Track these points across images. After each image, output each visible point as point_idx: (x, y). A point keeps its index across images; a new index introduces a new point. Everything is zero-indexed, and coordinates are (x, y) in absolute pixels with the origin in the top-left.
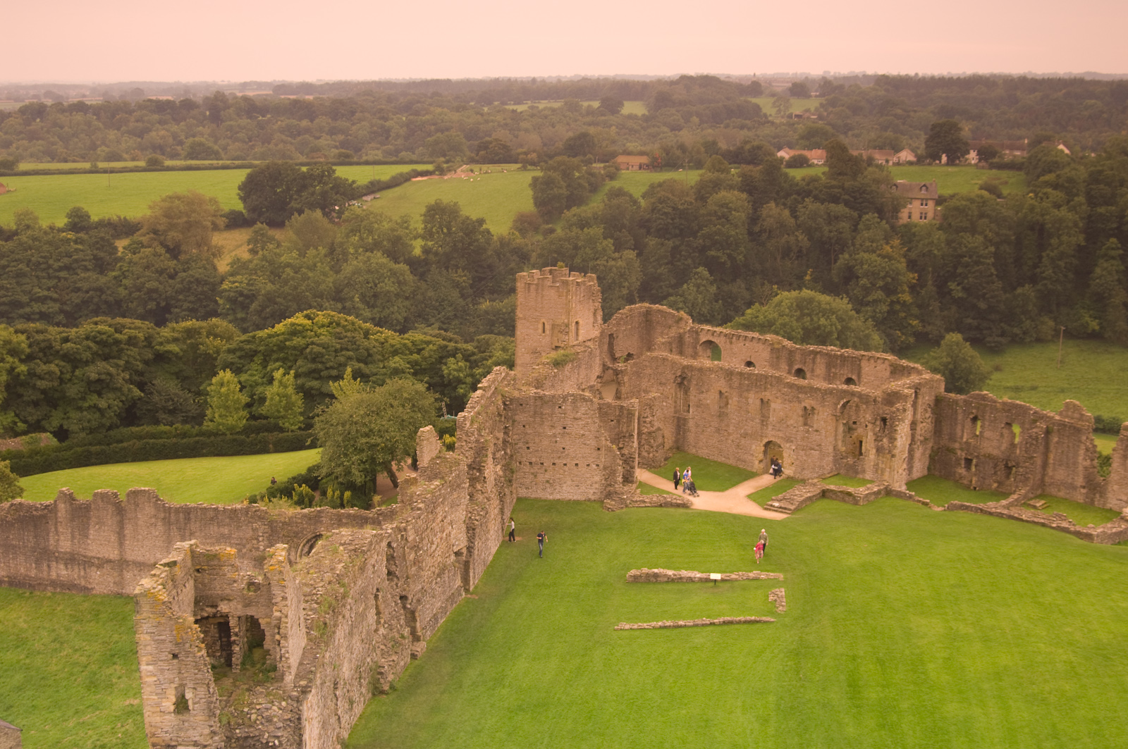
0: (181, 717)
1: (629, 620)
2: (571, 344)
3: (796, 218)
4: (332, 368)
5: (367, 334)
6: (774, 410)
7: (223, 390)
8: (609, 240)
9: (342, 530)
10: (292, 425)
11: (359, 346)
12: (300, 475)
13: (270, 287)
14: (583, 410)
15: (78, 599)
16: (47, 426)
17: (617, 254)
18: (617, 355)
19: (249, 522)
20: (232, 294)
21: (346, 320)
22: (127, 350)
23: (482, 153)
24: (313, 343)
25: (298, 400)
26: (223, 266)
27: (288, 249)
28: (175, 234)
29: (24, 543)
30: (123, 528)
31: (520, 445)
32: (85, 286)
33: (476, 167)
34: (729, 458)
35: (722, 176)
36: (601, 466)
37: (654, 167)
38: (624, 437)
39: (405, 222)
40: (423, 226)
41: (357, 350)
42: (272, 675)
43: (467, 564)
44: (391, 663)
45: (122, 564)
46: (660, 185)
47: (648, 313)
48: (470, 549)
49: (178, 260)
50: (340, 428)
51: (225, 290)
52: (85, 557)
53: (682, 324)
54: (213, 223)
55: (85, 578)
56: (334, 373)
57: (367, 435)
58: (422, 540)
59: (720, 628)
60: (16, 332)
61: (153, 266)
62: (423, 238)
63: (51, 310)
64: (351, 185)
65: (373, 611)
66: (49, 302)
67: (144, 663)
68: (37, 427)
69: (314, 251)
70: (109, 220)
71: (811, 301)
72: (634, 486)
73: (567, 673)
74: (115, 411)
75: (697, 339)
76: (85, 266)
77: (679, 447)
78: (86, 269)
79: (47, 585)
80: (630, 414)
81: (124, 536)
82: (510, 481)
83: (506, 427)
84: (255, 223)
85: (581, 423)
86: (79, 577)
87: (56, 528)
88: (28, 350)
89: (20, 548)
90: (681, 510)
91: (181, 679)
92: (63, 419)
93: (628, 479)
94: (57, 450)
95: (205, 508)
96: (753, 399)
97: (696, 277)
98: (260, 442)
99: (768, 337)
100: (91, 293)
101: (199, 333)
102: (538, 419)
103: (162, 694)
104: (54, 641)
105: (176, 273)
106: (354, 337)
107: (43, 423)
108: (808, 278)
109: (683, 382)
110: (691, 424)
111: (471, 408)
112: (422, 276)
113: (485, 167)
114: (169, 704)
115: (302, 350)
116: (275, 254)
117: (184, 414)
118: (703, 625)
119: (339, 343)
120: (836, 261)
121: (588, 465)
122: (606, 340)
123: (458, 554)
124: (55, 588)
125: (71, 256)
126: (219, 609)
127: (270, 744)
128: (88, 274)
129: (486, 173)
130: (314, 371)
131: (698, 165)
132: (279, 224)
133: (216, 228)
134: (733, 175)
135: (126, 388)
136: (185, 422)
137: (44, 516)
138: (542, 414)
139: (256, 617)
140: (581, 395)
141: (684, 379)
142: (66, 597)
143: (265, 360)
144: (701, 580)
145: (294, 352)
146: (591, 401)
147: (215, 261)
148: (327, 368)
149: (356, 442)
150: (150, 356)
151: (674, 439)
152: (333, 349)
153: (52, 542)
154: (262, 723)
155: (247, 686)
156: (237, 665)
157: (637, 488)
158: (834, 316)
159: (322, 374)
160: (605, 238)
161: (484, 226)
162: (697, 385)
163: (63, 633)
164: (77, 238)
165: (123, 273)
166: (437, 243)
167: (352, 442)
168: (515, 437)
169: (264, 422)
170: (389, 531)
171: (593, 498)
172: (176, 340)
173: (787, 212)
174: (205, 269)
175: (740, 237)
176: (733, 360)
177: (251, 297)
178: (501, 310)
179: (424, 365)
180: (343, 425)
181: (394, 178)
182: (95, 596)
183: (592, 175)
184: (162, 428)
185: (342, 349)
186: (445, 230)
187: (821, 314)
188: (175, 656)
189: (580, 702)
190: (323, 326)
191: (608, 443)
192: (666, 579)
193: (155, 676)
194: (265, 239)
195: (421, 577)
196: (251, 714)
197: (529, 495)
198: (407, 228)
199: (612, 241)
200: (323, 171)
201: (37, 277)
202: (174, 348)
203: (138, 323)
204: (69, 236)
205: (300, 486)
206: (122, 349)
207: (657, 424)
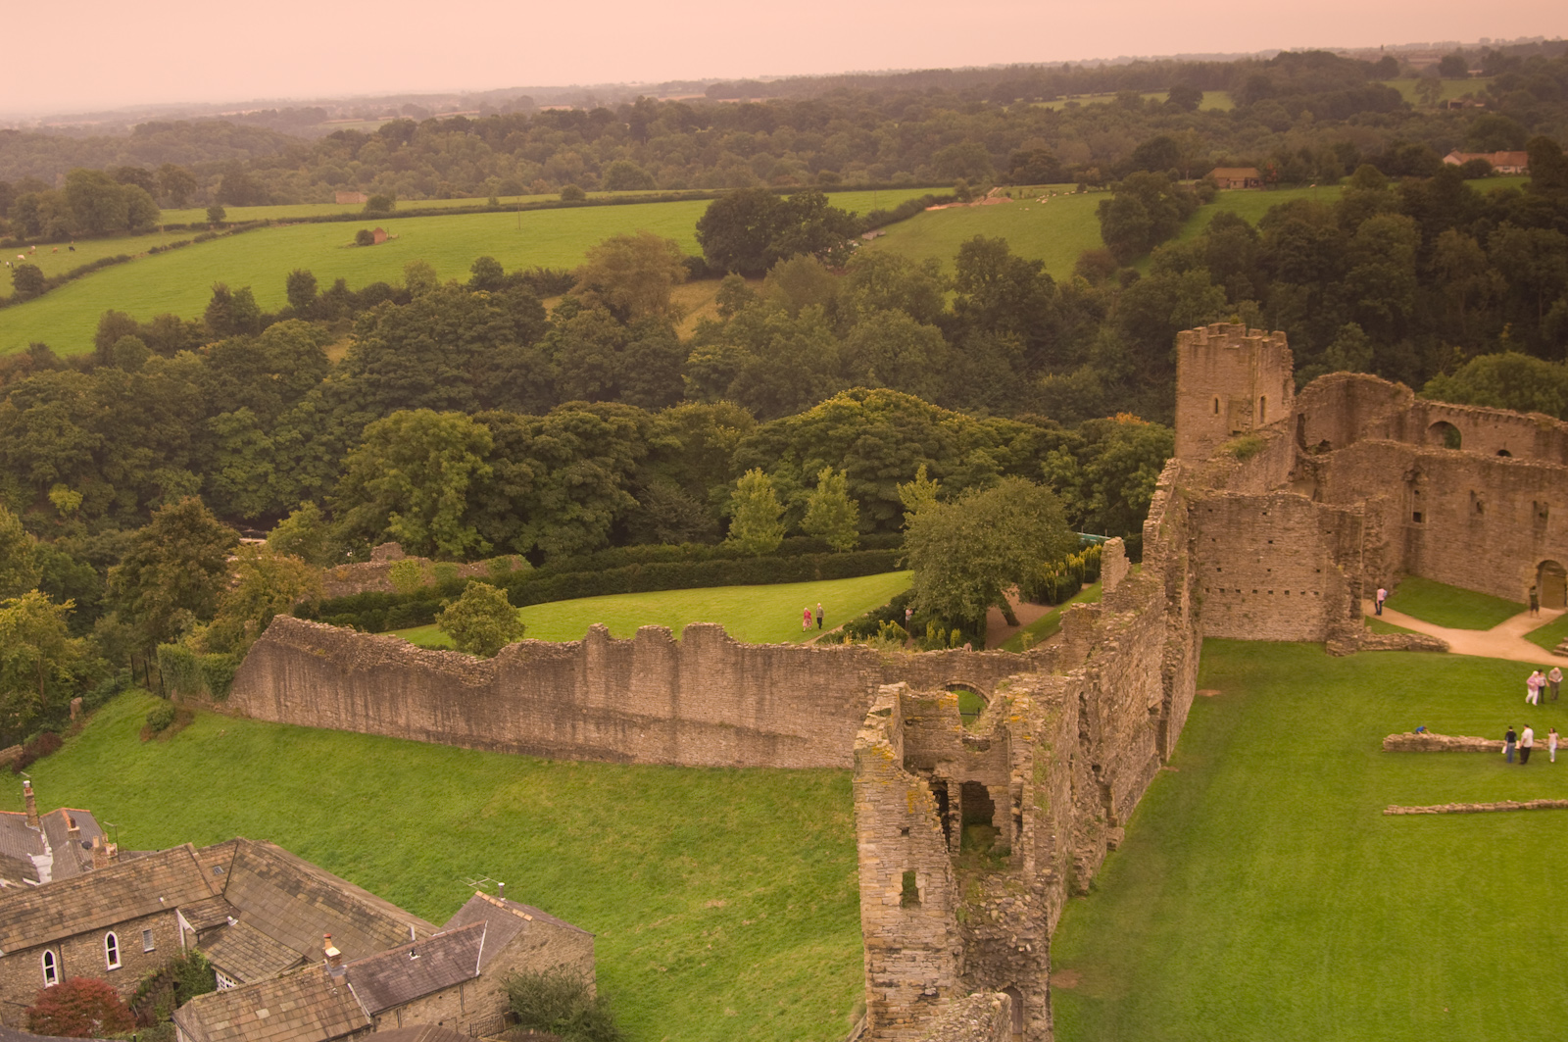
0: (907, 911)
1: (1399, 802)
2: (1255, 428)
3: (1486, 249)
4: (893, 465)
5: (934, 417)
6: (1554, 517)
7: (753, 496)
8: (1220, 286)
9: (1023, 675)
10: (844, 542)
11: (928, 435)
12: (883, 608)
13: (754, 359)
14: (1297, 516)
15: (616, 769)
16: (517, 546)
17: (1230, 306)
18: (1308, 444)
19: (855, 668)
20: (703, 370)
21: (907, 401)
22: (616, 443)
23: (1019, 169)
24: (865, 432)
25: (851, 509)
26: (685, 331)
27: (774, 307)
28: (623, 290)
29: (540, 696)
30: (678, 676)
31: (1209, 565)
32: (506, 362)
33: (1015, 190)
34: (1484, 585)
35: (1377, 193)
36: (1322, 594)
37: (1266, 183)
38: (1346, 554)
39: (932, 267)
40: (957, 272)
41: (925, 441)
42: (1006, 860)
43: (1162, 727)
44: (1088, 855)
45: (675, 724)
46: (1287, 208)
47: (1350, 384)
48: (1166, 704)
49: (627, 325)
50: (946, 545)
51: (693, 365)
52: (624, 714)
53: (1400, 399)
54: (673, 275)
55: (624, 742)
56: (896, 472)
57: (980, 554)
58: (1117, 690)
59: (1533, 815)
60: (476, 421)
61: (594, 333)
62: (957, 288)
63: (462, 395)
64: (849, 219)
65: (1068, 784)
66: (459, 384)
67: (864, 840)
68: (504, 547)
69: (810, 310)
70: (527, 273)
71: (1520, 368)
72: (1362, 622)
73: (1332, 871)
74: (605, 526)
75: (1425, 421)
76: (504, 335)
77: (1409, 569)
78: (506, 340)
79: (571, 752)
80: (1355, 523)
81: (679, 687)
82: (1197, 615)
83: (1191, 541)
84: (726, 273)
85: (1293, 535)
86: (616, 743)
87: (585, 677)
88: (492, 446)
89: (534, 703)
90: (1436, 656)
91: (910, 862)
92: (538, 536)
93: (1355, 614)
94: (532, 577)
95: (793, 650)
96: (1522, 503)
97: (1345, 336)
98: (803, 565)
99: (1532, 415)
100: (514, 371)
101: (705, 420)
102: (1233, 530)
103: (886, 881)
104: (593, 824)
105: (625, 343)
106: (920, 424)
107: (512, 541)
108: (1504, 335)
109: (1412, 481)
110: (1428, 537)
111: (1156, 514)
112: (957, 342)
113: (1026, 189)
114: (894, 894)
115: (849, 443)
116: (757, 314)
117: (690, 530)
118: (1509, 810)
119: (901, 432)
120: (1546, 311)
121: (1303, 593)
122: (1295, 423)
123: (1153, 711)
124: (582, 756)
125: (486, 323)
126: (935, 773)
127: (1020, 949)
128: (508, 346)
129: (1029, 197)
130: (873, 469)
131: (1331, 179)
132: (758, 274)
133: (676, 281)
134: (1392, 191)
135: (616, 497)
136: (692, 540)
137: (569, 661)
138: (1239, 522)
139: (983, 784)
140: (1294, 497)
141: (1417, 475)
142: (599, 768)
143: (798, 455)
144: (1489, 749)
145: (839, 444)
146: (1309, 504)
147: (676, 327)
148: (886, 466)
149: (966, 562)
150: (644, 452)
151: (1401, 558)
152: (894, 439)
153: (578, 694)
154: (1006, 923)
155: (975, 875)
156: (956, 847)
157: (1366, 625)
158: (1555, 389)
159: (879, 473)
160: (1214, 284)
161: (1043, 271)
162: (1437, 483)
163: (603, 814)
164: (493, 299)
165: (554, 344)
166: (977, 296)
167: (961, 564)
168: (1201, 554)
169: (802, 539)
170: (1082, 678)
171: (1309, 638)
172: (674, 430)
173: (1473, 242)
174: (664, 336)
175: (1407, 278)
176: (1477, 447)
177: (730, 374)
178: (1069, 387)
179: (1015, 461)
180: (949, 539)
181: (902, 208)
182: (638, 766)
183: (1179, 195)
184: (666, 547)
185: (905, 440)
186: (988, 278)
187: (1535, 387)
188: (905, 832)
189: (1360, 909)
190: (877, 409)
191: (1332, 562)
192: (1439, 748)
193: (878, 857)
194: (739, 295)
195: (1115, 740)
196: (991, 910)
197: (1219, 634)
198: (934, 276)
199: (1223, 288)
200: (811, 201)
201: (443, 351)
202: (673, 440)
203: (625, 407)
204: (482, 296)
205: (888, 623)
206: (609, 444)
207: (1385, 538)
